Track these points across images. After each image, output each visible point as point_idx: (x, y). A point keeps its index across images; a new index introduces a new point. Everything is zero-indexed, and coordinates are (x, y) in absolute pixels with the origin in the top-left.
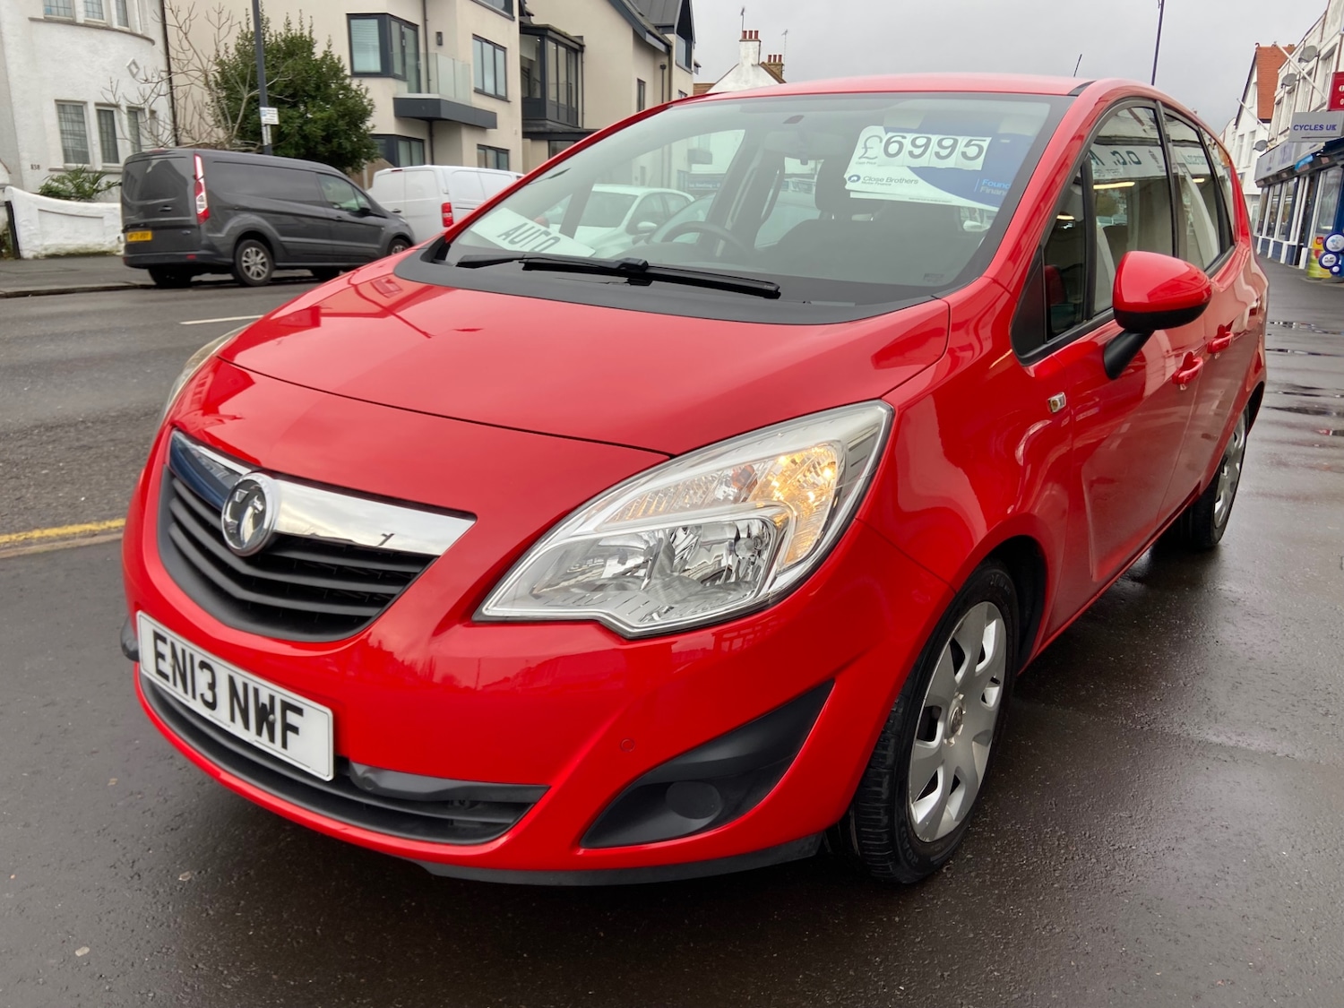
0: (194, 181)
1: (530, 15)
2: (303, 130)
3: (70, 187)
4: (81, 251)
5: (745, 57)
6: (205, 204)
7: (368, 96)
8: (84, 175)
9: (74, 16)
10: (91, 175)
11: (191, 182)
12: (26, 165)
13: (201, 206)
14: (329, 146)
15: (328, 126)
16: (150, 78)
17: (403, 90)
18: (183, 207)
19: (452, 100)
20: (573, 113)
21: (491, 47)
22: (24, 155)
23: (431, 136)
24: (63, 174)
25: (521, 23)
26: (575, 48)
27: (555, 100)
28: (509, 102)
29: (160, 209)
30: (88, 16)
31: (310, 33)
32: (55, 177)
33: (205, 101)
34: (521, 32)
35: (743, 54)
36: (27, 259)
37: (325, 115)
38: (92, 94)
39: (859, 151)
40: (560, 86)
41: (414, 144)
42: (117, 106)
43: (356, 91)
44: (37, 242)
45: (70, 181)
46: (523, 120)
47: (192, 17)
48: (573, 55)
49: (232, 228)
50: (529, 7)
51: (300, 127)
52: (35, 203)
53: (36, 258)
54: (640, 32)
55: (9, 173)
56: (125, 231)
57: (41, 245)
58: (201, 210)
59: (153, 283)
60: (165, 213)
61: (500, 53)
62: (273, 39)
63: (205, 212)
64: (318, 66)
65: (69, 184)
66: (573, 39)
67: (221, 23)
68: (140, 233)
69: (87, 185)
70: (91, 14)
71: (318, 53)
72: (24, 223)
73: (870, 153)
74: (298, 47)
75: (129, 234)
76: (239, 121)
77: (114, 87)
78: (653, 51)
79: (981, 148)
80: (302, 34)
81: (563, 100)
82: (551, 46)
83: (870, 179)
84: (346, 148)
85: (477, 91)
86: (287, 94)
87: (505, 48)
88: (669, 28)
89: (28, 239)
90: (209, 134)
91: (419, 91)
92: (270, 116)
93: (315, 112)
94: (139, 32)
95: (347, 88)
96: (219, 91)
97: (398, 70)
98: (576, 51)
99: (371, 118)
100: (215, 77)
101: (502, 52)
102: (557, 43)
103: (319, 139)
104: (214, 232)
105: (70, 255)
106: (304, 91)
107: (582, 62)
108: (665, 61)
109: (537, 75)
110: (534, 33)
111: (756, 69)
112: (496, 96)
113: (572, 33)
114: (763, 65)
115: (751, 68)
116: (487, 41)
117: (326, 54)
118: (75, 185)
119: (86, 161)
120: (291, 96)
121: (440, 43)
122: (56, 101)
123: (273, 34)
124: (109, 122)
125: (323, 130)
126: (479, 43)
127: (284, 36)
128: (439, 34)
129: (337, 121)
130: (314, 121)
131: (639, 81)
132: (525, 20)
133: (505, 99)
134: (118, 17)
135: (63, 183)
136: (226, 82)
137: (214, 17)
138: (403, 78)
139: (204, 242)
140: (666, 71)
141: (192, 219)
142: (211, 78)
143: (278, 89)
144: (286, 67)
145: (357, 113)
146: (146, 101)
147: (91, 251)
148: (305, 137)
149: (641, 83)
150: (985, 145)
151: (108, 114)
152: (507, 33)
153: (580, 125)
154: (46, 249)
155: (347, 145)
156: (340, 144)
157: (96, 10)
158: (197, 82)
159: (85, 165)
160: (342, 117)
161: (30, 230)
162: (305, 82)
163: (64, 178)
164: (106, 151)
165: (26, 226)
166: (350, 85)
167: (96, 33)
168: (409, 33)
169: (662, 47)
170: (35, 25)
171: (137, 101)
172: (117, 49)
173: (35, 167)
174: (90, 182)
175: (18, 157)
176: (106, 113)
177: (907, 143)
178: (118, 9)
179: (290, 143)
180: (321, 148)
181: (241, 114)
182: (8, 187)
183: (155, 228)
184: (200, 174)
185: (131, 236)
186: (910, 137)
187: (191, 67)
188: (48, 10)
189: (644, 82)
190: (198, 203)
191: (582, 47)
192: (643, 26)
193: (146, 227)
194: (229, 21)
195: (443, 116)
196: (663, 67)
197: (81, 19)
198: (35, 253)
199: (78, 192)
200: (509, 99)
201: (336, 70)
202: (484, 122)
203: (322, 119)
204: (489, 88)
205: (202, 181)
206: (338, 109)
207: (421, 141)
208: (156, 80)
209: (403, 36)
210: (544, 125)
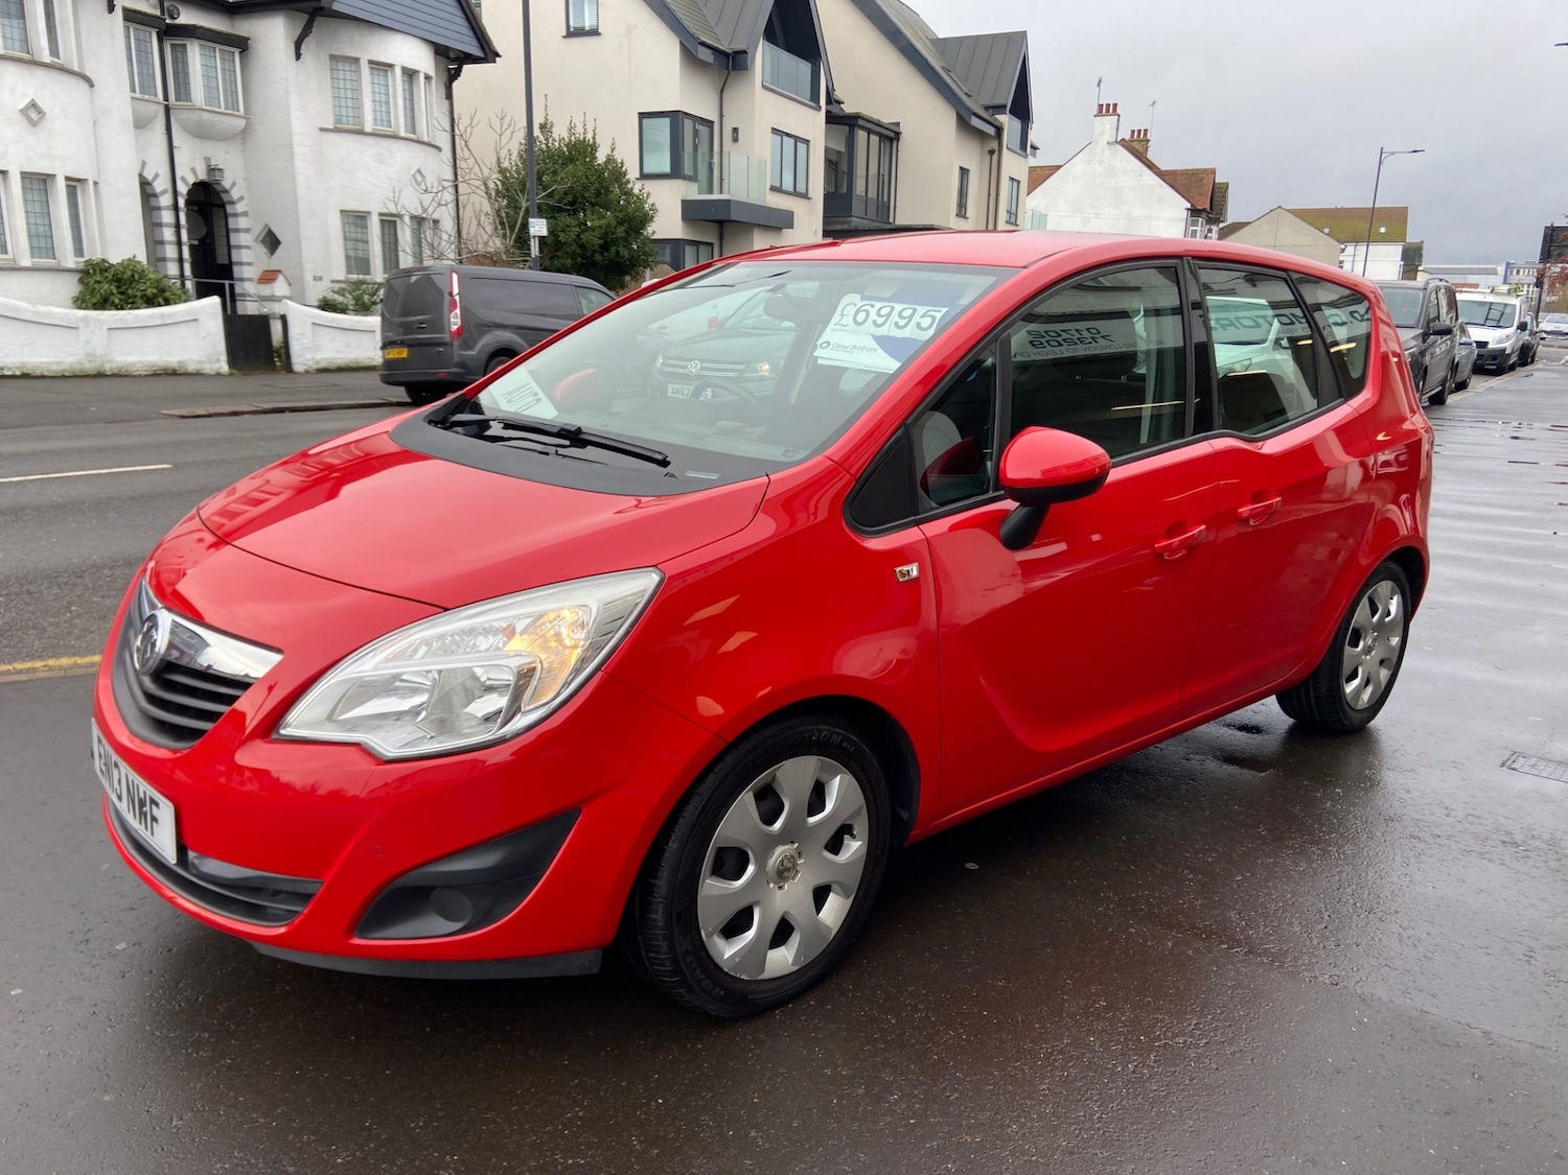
0: (449, 298)
1: (839, 102)
2: (581, 239)
3: (349, 300)
4: (352, 365)
5: (1100, 134)
6: (459, 321)
7: (650, 201)
8: (364, 286)
9: (362, 126)
10: (370, 286)
11: (447, 298)
12: (309, 276)
13: (455, 324)
14: (606, 254)
15: (606, 234)
16: (429, 188)
17: (693, 192)
18: (439, 324)
19: (744, 199)
20: (884, 207)
21: (792, 141)
22: (308, 266)
23: (721, 238)
24: (343, 285)
25: (828, 112)
26: (890, 136)
27: (864, 194)
28: (809, 199)
29: (416, 326)
30: (376, 124)
31: (594, 138)
32: (336, 289)
33: (484, 210)
34: (827, 122)
35: (1097, 130)
36: (299, 373)
37: (603, 222)
38: (375, 206)
39: (836, 318)
40: (870, 179)
41: (702, 248)
42: (399, 216)
43: (637, 197)
44: (309, 356)
45: (350, 293)
46: (824, 217)
47: (474, 125)
48: (888, 143)
49: (484, 345)
50: (838, 94)
51: (578, 236)
52: (309, 316)
53: (307, 372)
54: (964, 114)
55: (290, 285)
56: (384, 347)
57: (313, 359)
58: (454, 328)
59: (409, 400)
60: (421, 330)
61: (801, 147)
62: (557, 144)
63: (458, 329)
64: (599, 172)
65: (349, 296)
66: (887, 126)
67: (504, 128)
68: (396, 350)
69: (366, 297)
70: (379, 122)
71: (601, 158)
72: (298, 337)
73: (844, 322)
74: (581, 151)
75: (387, 351)
76: (516, 231)
77: (397, 195)
78: (981, 135)
79: (934, 318)
80: (584, 138)
81: (872, 194)
82: (861, 135)
83: (838, 346)
84: (623, 256)
85: (773, 189)
86: (566, 202)
87: (808, 141)
88: (1000, 108)
89: (300, 353)
90: (486, 244)
91: (711, 191)
92: (539, 227)
93: (593, 220)
94: (426, 139)
95: (629, 193)
96: (500, 199)
97: (688, 170)
98: (891, 140)
99: (653, 224)
100: (497, 185)
101: (805, 146)
102: (869, 132)
103: (597, 247)
104: (466, 349)
105: (341, 370)
106: (584, 197)
107: (897, 151)
108: (994, 145)
109: (844, 167)
110: (841, 121)
111: (1113, 147)
112: (795, 193)
113: (886, 119)
114: (1124, 143)
115: (1107, 147)
116: (787, 135)
117: (609, 160)
118: (354, 298)
119: (367, 271)
120: (571, 203)
121: (735, 140)
122: (342, 211)
123: (557, 139)
124: (392, 232)
125: (600, 239)
126: (779, 138)
127: (567, 140)
128: (735, 130)
129: (616, 228)
130: (593, 229)
131: (962, 169)
132: (834, 109)
133: (805, 196)
134: (406, 125)
135: (343, 295)
136: (507, 190)
137: (496, 124)
138: (693, 178)
139: (455, 360)
140: (995, 157)
141: (446, 337)
142: (491, 185)
143: (557, 197)
144: (566, 173)
145: (637, 219)
146: (425, 210)
147: (361, 365)
148: (582, 246)
149: (964, 172)
150: (938, 316)
151: (392, 224)
152: (812, 125)
153: (891, 220)
154: (317, 363)
155: (625, 253)
156: (618, 252)
157: (384, 118)
158: (478, 191)
159: (366, 277)
160: (621, 223)
161: (303, 344)
162: (585, 188)
163: (344, 290)
164: (388, 262)
165: (298, 340)
166: (632, 189)
167: (385, 143)
168: (703, 129)
169: (991, 131)
170: (325, 134)
171: (418, 212)
172: (404, 157)
173: (318, 279)
174: (369, 294)
175: (301, 270)
176: (389, 223)
177: (873, 312)
178: (406, 117)
179: (567, 253)
180: (598, 257)
181: (519, 224)
182: (285, 301)
183: (410, 345)
184: (456, 291)
185: (389, 354)
186: (878, 305)
187: (473, 176)
188: (338, 120)
189: (968, 170)
190: (452, 320)
191: (898, 134)
192: (968, 109)
193: (402, 344)
194: (512, 127)
195: (733, 218)
196: (991, 152)
197: (368, 128)
198: (306, 367)
199: (356, 304)
200: (810, 196)
201: (619, 175)
202: (780, 222)
203: (601, 227)
204: (788, 184)
205: (457, 298)
206: (617, 214)
207: (711, 245)
208: (435, 190)
209: (696, 133)
210: (849, 223)
